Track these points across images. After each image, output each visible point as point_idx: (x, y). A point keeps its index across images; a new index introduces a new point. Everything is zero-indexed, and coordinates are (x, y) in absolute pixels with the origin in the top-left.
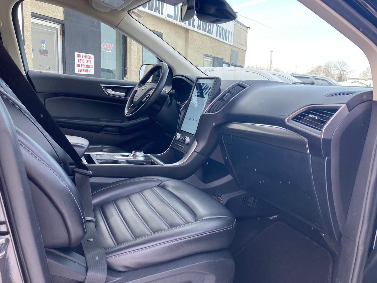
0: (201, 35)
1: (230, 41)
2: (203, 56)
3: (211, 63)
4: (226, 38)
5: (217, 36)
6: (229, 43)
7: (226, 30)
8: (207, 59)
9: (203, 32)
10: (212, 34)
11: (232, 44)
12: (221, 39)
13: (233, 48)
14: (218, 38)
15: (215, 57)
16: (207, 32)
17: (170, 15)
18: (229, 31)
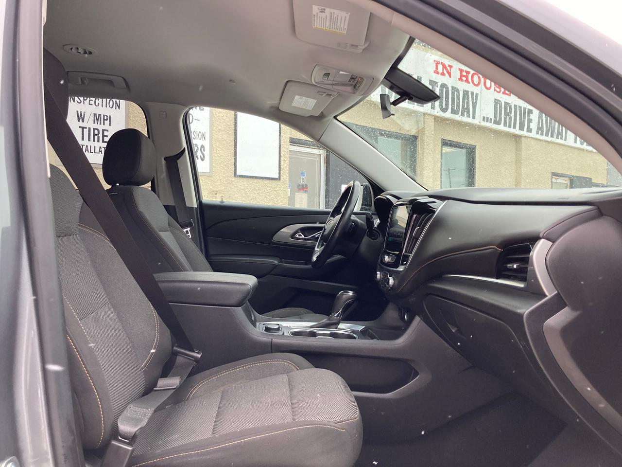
0: (544, 143)
2: (550, 175)
3: (566, 187)
5: (576, 141)
8: (558, 181)
12: (584, 147)
15: (573, 176)
17: (488, 118)
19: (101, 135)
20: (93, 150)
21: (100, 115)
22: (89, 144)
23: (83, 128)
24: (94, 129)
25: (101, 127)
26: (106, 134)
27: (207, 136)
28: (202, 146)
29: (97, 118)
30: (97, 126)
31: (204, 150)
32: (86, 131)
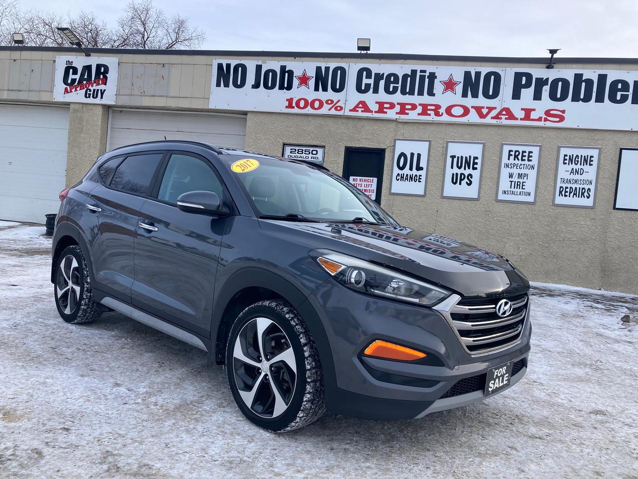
19: (521, 185)
20: (516, 194)
21: (522, 174)
22: (514, 190)
23: (511, 182)
24: (518, 182)
25: (521, 181)
26: (524, 184)
27: (594, 183)
28: (589, 189)
29: (520, 176)
30: (519, 180)
31: (590, 192)
32: (513, 183)
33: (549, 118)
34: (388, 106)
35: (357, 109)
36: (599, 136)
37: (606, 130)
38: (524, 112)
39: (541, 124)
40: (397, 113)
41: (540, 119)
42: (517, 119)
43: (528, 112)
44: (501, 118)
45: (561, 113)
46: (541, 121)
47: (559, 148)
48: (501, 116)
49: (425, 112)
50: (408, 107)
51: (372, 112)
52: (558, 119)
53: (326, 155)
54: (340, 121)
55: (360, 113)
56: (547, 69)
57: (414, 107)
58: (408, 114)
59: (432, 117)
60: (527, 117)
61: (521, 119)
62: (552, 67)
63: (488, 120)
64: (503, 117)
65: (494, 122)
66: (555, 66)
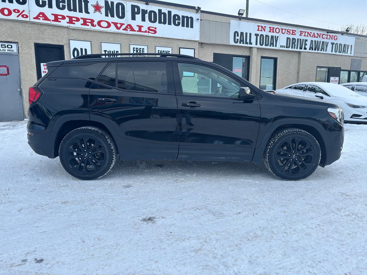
0: (314, 53)
1: (350, 53)
2: (316, 67)
3: (326, 72)
4: (345, 51)
5: (332, 51)
6: (349, 54)
7: (345, 45)
8: (321, 70)
9: (316, 51)
10: (326, 51)
11: (352, 55)
12: (338, 53)
13: (354, 58)
14: (334, 53)
15: (329, 67)
16: (320, 50)
17: (283, 46)
18: (349, 45)
33: (149, 31)
34: (61, 17)
35: (39, 18)
36: (171, 41)
37: (173, 39)
38: (138, 27)
39: (147, 34)
40: (67, 23)
41: (146, 32)
42: (135, 31)
43: (140, 27)
44: (127, 30)
45: (154, 29)
46: (147, 33)
47: (155, 47)
48: (128, 29)
49: (85, 23)
50: (74, 19)
51: (50, 20)
52: (153, 32)
53: (20, 49)
54: (27, 25)
55: (41, 21)
56: (146, 5)
57: (78, 20)
58: (74, 24)
59: (89, 27)
60: (140, 30)
61: (137, 31)
62: (148, 5)
63: (121, 31)
64: (129, 29)
65: (124, 32)
66: (149, 3)
